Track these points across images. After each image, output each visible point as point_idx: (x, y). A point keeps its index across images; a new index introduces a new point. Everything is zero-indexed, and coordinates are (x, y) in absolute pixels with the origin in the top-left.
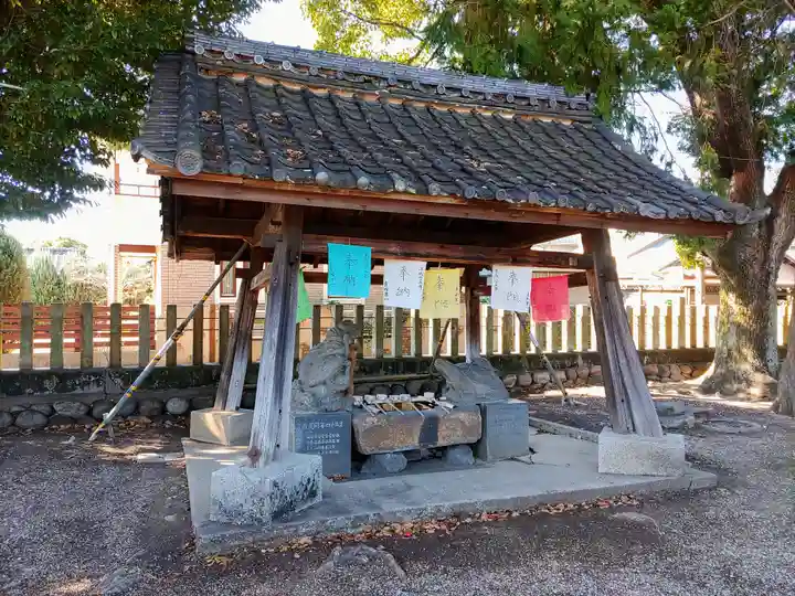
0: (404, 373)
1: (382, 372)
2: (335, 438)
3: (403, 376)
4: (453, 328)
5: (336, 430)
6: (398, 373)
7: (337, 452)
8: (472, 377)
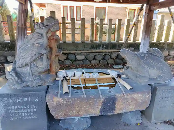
0: (110, 49)
1: (101, 48)
2: (33, 108)
3: (110, 50)
4: (135, 30)
5: (32, 103)
6: (108, 49)
7: (35, 117)
8: (148, 64)
